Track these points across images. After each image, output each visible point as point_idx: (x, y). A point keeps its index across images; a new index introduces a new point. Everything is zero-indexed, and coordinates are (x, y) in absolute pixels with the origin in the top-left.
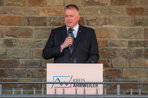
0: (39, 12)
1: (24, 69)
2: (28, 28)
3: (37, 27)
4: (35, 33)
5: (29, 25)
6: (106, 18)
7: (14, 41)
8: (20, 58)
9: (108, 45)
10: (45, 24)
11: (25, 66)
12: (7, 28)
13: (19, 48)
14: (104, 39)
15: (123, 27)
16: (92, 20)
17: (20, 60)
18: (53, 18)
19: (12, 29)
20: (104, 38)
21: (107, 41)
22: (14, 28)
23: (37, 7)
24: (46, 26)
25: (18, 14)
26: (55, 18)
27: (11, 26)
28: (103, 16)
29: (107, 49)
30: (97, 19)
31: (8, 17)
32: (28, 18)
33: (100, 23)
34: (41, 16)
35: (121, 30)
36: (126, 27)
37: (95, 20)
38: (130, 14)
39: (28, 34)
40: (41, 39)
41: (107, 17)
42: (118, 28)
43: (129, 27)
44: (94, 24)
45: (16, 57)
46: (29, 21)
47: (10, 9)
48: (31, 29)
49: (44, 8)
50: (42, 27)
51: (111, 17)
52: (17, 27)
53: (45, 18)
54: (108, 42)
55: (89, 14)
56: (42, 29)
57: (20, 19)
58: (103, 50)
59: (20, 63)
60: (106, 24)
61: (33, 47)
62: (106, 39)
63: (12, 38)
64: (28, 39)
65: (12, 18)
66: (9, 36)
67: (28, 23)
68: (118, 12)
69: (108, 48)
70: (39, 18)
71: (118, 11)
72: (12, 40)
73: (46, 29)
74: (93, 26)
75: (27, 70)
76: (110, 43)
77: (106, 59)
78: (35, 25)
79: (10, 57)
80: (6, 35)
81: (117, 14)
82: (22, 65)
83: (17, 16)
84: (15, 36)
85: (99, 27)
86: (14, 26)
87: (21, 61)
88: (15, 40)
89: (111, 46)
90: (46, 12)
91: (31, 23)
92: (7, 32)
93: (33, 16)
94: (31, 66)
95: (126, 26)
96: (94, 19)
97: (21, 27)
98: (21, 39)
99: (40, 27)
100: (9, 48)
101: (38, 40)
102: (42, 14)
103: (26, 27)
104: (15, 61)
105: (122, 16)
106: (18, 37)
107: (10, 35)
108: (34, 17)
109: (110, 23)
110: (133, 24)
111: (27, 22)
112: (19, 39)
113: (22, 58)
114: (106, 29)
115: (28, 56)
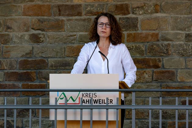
1: (54, 71)
2: (59, 20)
3: (71, 18)
4: (67, 25)
5: (60, 15)
6: (156, 5)
7: (42, 36)
8: (49, 57)
9: (159, 39)
10: (79, 14)
11: (55, 67)
12: (33, 20)
13: (49, 45)
14: (154, 32)
15: (179, 16)
16: (138, 7)
17: (49, 59)
18: (90, 5)
19: (39, 20)
20: (154, 30)
21: (157, 35)
22: (41, 20)
24: (81, 16)
25: (47, 1)
26: (93, 6)
27: (39, 17)
29: (158, 45)
30: (145, 5)
31: (35, 5)
32: (59, 6)
33: (149, 11)
34: (75, 4)
35: (176, 19)
36: (182, 16)
37: (142, 7)
39: (58, 26)
40: (75, 33)
41: (158, 3)
42: (171, 17)
43: (186, 16)
44: (141, 13)
45: (44, 56)
46: (60, 11)
48: (62, 21)
50: (77, 17)
51: (163, 3)
52: (45, 17)
53: (80, 5)
54: (160, 36)
56: (76, 20)
57: (49, 7)
58: (152, 46)
59: (50, 64)
60: (157, 12)
61: (65, 43)
62: (157, 32)
63: (40, 32)
64: (59, 33)
65: (40, 7)
66: (36, 30)
67: (58, 13)
69: (159, 43)
70: (73, 6)
72: (40, 34)
73: (81, 20)
74: (140, 14)
75: (58, 72)
76: (162, 37)
77: (157, 58)
78: (68, 15)
79: (37, 56)
80: (33, 29)
82: (52, 66)
83: (46, 4)
84: (43, 30)
85: (148, 16)
86: (42, 17)
87: (51, 61)
88: (43, 34)
89: (163, 40)
91: (62, 12)
92: (33, 25)
93: (65, 4)
94: (63, 68)
95: (182, 14)
96: (142, 5)
97: (50, 18)
98: (50, 33)
99: (74, 18)
100: (35, 45)
101: (71, 34)
102: (76, 1)
103: (56, 17)
104: (43, 61)
106: (46, 31)
107: (37, 28)
108: (66, 5)
109: (162, 11)
111: (58, 11)
112: (48, 33)
113: (51, 57)
114: (157, 19)
115: (59, 54)
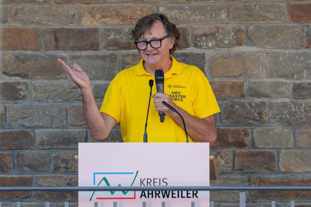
0: (81, 17)
1: (46, 152)
2: (56, 56)
3: (77, 53)
5: (57, 48)
6: (239, 30)
7: (24, 88)
8: (36, 127)
9: (245, 93)
10: (94, 46)
11: (48, 145)
12: (6, 57)
13: (36, 103)
14: (235, 80)
15: (281, 51)
16: (206, 35)
17: (37, 131)
18: (115, 31)
19: (17, 57)
20: (235, 77)
21: (241, 86)
22: (22, 57)
23: (77, 5)
24: (97, 49)
25: (32, 22)
26: (119, 32)
27: (17, 52)
28: (234, 24)
29: (242, 105)
30: (218, 31)
31: (9, 30)
32: (55, 32)
33: (226, 42)
34: (86, 27)
35: (276, 57)
36: (287, 52)
37: (213, 34)
38: (296, 18)
39: (55, 69)
41: (243, 27)
42: (267, 54)
43: (293, 51)
44: (210, 45)
45: (28, 125)
46: (56, 40)
47: (13, 11)
49: (93, 8)
50: (89, 53)
51: (251, 28)
52: (30, 52)
53: (95, 31)
54: (246, 87)
55: (200, 20)
56: (89, 57)
57: (36, 34)
58: (232, 106)
59: (38, 140)
60: (241, 45)
61: (66, 100)
62: (240, 80)
63: (18, 79)
64: (56, 82)
65: (19, 32)
66: (11, 76)
67: (54, 43)
68: (268, 15)
69: (245, 101)
70: (81, 31)
71: (268, 11)
72: (19, 83)
73: (98, 57)
74: (209, 48)
75: (54, 155)
76: (250, 89)
77: (241, 128)
78: (73, 49)
79: (13, 124)
80: (5, 73)
81: (265, 19)
82: (42, 143)
83: (30, 27)
84: (24, 76)
85: (224, 51)
86: (23, 52)
87: (40, 134)
88: (25, 84)
89: (251, 96)
90: (98, 16)
91: (61, 43)
92: (6, 67)
93: (66, 27)
94: (64, 147)
95: (287, 48)
96: (212, 31)
97: (38, 53)
98: (39, 82)
99: (84, 53)
100: (10, 104)
102: (88, 23)
103: (50, 52)
104: (27, 135)
105: (278, 23)
106: (31, 78)
107: (14, 73)
108: (69, 30)
109: (250, 41)
110: (305, 44)
111: (53, 40)
112: (33, 82)
113: (41, 127)
114: (239, 56)
115: (56, 121)
